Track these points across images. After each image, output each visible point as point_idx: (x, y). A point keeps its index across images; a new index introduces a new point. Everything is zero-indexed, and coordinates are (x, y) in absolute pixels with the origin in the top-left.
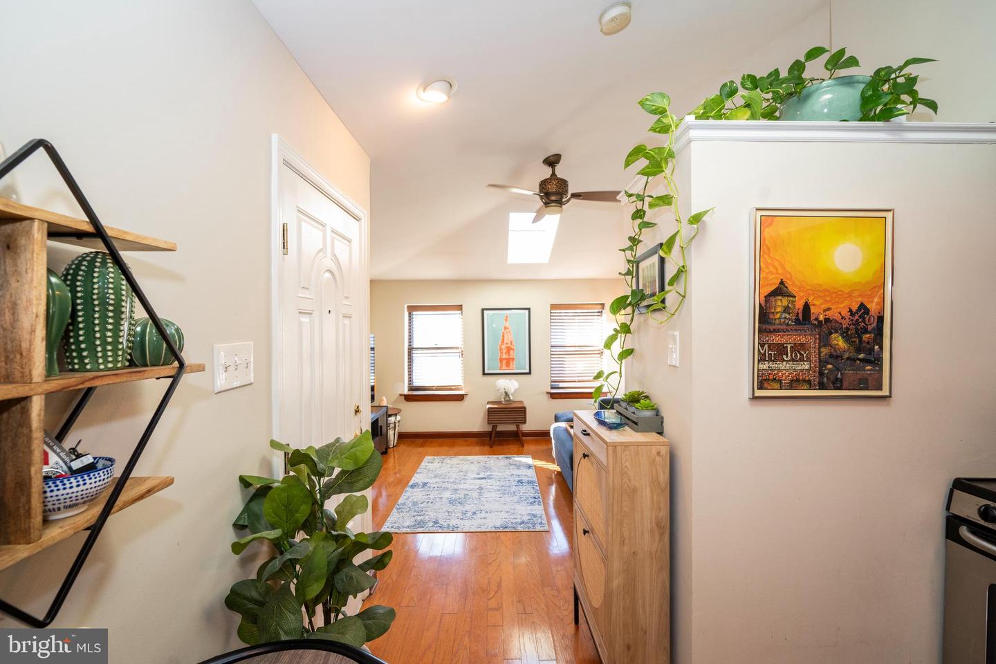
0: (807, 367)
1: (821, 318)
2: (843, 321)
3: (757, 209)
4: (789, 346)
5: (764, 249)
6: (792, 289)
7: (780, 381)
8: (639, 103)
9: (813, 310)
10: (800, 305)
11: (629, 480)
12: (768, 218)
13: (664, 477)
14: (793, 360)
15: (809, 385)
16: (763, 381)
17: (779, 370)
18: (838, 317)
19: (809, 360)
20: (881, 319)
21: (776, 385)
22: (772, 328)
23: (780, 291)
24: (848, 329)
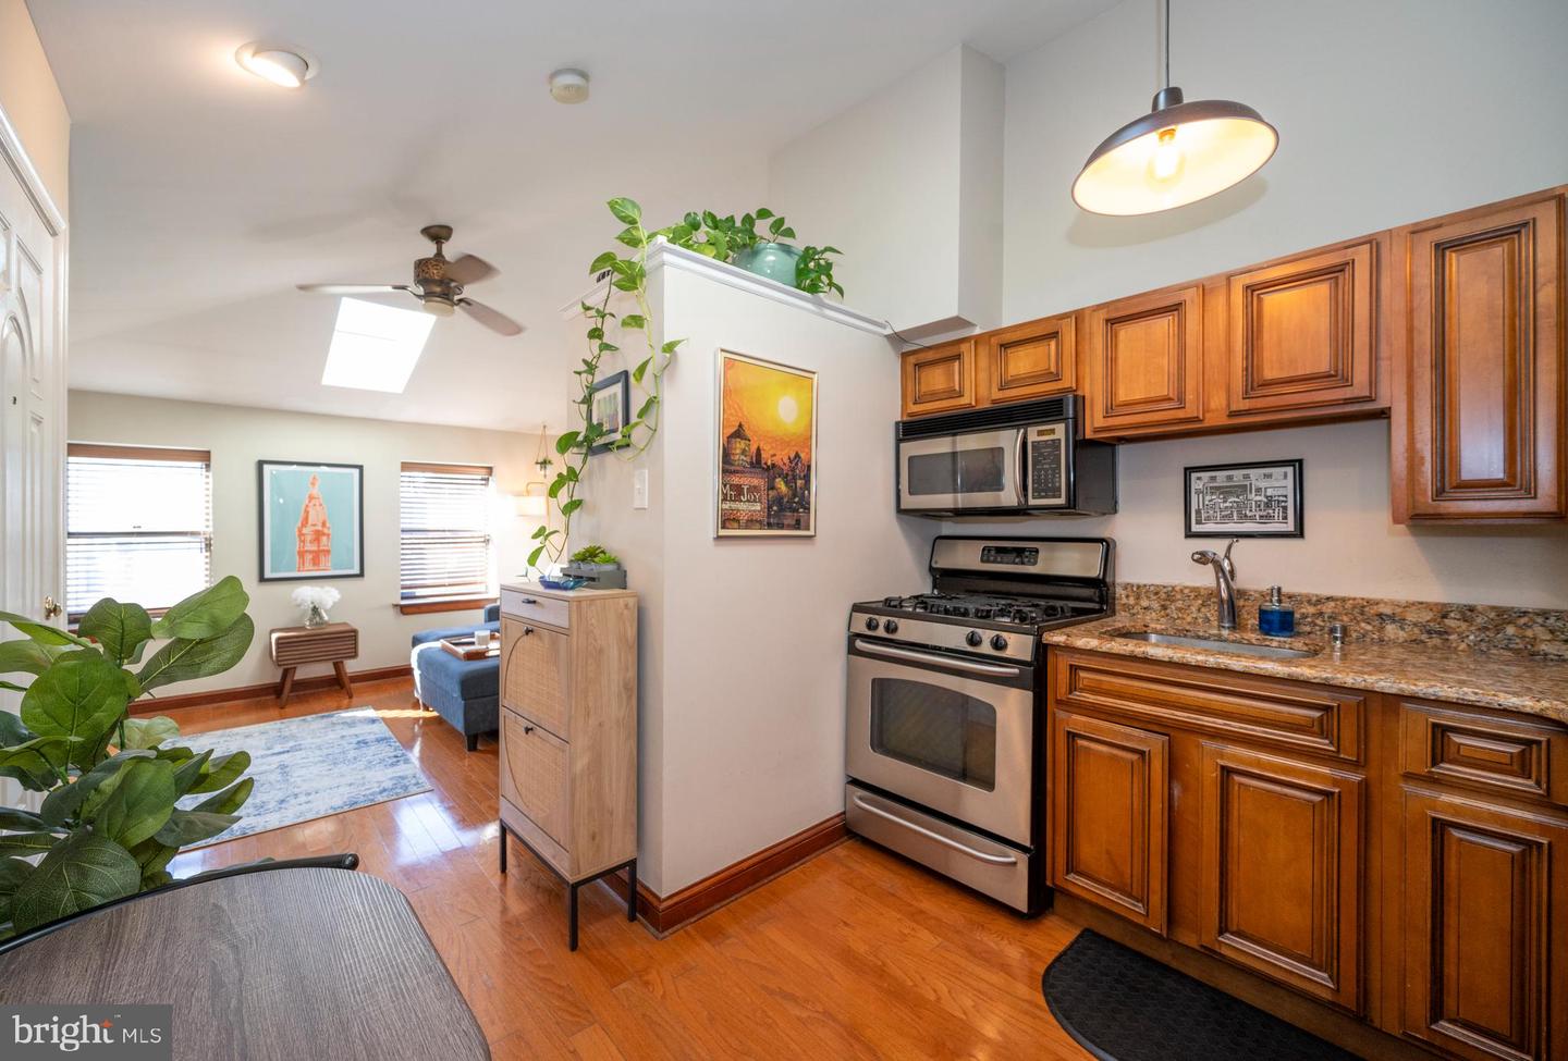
0: (759, 508)
1: (769, 463)
2: (784, 467)
3: (722, 350)
4: (745, 488)
5: (729, 394)
6: (748, 433)
7: (738, 521)
8: (609, 203)
9: (763, 455)
10: (754, 449)
11: (596, 640)
12: (732, 361)
13: (631, 632)
14: (748, 501)
15: (761, 524)
16: (727, 520)
17: (738, 510)
18: (781, 464)
19: (760, 502)
20: (809, 467)
21: (736, 525)
22: (732, 468)
23: (739, 434)
24: (787, 474)
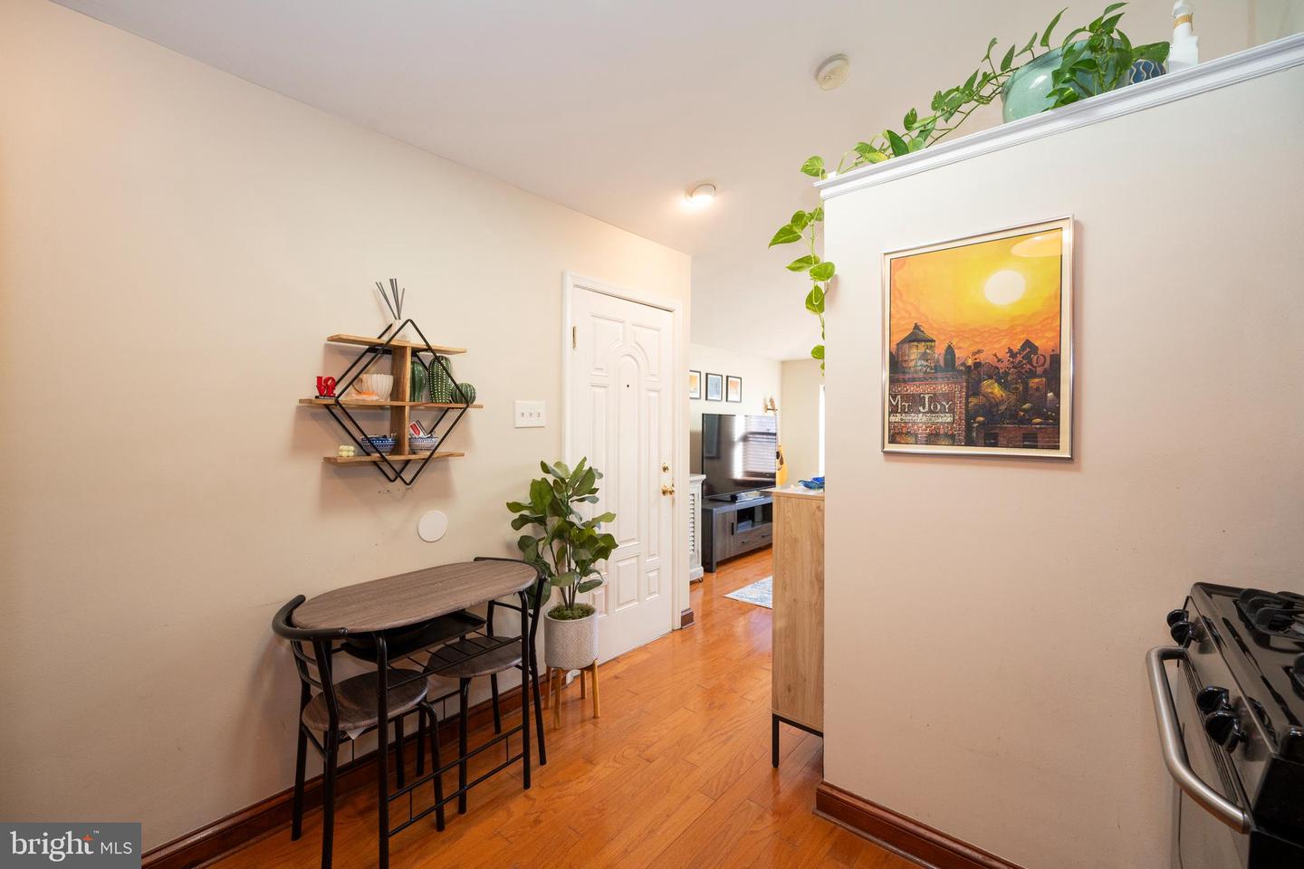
0: (950, 420)
1: (970, 362)
2: (1000, 365)
3: (885, 254)
4: (927, 397)
5: (895, 292)
6: (930, 333)
7: (916, 436)
9: (958, 353)
10: (939, 352)
12: (898, 262)
14: (931, 411)
15: (953, 440)
16: (896, 435)
17: (914, 423)
18: (994, 362)
19: (952, 411)
20: (1056, 360)
21: (913, 440)
22: (907, 376)
23: (916, 337)
24: (1006, 374)
